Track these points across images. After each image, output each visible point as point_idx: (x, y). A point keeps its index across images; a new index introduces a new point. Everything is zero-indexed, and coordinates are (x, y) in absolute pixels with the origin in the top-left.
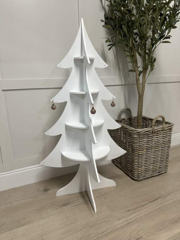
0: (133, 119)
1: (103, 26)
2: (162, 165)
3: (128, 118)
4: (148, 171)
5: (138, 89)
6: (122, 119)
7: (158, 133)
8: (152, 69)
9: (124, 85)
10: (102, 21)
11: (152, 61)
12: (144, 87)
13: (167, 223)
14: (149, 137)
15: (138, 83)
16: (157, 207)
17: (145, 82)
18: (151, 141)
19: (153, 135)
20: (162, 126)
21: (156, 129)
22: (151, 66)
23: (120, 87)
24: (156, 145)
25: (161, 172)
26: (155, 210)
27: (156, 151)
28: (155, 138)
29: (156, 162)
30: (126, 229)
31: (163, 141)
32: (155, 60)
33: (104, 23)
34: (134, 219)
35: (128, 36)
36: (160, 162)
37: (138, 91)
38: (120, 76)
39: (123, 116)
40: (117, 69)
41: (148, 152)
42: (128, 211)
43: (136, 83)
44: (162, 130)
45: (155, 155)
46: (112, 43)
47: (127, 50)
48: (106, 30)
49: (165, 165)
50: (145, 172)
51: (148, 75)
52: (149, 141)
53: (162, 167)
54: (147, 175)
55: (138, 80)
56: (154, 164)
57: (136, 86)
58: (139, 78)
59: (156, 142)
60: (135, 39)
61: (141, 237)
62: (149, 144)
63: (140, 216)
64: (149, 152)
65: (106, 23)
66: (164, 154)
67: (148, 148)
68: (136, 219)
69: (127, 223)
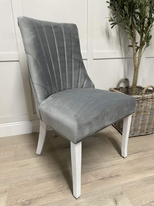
0: (130, 88)
1: (108, 7)
2: (149, 127)
3: (125, 87)
4: (137, 130)
5: (134, 62)
6: (120, 88)
7: (148, 100)
8: (148, 45)
9: (125, 58)
10: (107, 2)
11: (148, 38)
12: (139, 60)
13: (143, 169)
14: (139, 103)
15: (135, 57)
16: (138, 158)
17: (141, 57)
18: (141, 106)
19: (143, 101)
20: (151, 94)
21: (146, 96)
22: (147, 43)
23: (120, 59)
24: (145, 110)
25: (148, 132)
26: (135, 159)
27: (145, 115)
28: (145, 104)
29: (144, 124)
30: (110, 168)
31: (152, 107)
32: (151, 37)
33: (110, 4)
34: (117, 163)
35: (128, 15)
36: (147, 124)
37: (134, 64)
38: (121, 51)
39: (122, 85)
40: (118, 45)
41: (137, 115)
42: (114, 157)
43: (133, 57)
44: (152, 98)
45: (143, 118)
46: (114, 22)
47: (127, 28)
48: (111, 10)
49: (153, 127)
50: (133, 131)
51: (144, 50)
52: (139, 106)
53: (149, 129)
54: (135, 134)
55: (134, 55)
56: (142, 126)
57: (133, 59)
58: (136, 53)
59: (145, 108)
60: (135, 18)
61: (120, 175)
62: (139, 109)
63: (122, 162)
64: (139, 115)
65: (111, 4)
66: (152, 118)
67: (138, 112)
68: (119, 163)
69: (111, 164)
